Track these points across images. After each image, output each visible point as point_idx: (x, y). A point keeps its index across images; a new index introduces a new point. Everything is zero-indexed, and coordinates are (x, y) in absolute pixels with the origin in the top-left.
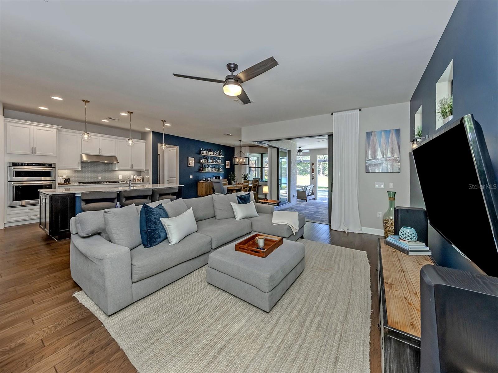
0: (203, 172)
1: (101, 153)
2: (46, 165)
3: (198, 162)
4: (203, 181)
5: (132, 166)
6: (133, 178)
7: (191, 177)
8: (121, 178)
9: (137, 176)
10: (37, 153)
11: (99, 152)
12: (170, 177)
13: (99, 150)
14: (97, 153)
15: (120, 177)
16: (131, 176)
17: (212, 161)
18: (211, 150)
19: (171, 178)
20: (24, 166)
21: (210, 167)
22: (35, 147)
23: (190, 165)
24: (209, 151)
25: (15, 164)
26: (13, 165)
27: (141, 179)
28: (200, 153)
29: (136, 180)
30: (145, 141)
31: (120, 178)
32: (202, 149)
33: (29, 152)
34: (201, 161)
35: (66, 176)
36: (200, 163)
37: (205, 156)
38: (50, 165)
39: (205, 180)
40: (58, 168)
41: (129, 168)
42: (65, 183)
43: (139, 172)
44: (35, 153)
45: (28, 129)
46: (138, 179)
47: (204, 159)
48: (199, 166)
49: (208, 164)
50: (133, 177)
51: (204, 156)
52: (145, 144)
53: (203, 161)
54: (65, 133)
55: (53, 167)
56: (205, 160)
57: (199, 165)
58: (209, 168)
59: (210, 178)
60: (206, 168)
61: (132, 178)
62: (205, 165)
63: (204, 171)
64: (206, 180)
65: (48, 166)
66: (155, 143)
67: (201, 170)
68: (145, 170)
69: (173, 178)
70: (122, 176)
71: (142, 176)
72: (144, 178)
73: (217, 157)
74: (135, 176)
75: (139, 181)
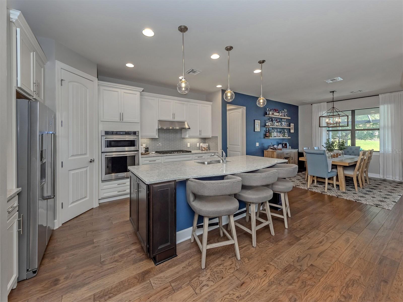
0: (269, 138)
1: (175, 119)
2: (132, 133)
3: (264, 125)
7: (257, 144)
8: (189, 147)
10: (125, 120)
11: (173, 118)
13: (173, 114)
14: (170, 118)
15: (189, 145)
16: (197, 144)
17: (277, 123)
18: (276, 110)
20: (114, 134)
21: (276, 132)
22: (123, 113)
23: (256, 129)
24: (274, 112)
25: (107, 133)
26: (105, 135)
27: (207, 148)
28: (266, 114)
29: (203, 149)
30: (212, 103)
31: (188, 147)
32: (268, 110)
33: (118, 119)
34: (267, 124)
35: (145, 144)
37: (271, 117)
38: (135, 133)
39: (272, 147)
40: (141, 136)
41: (198, 134)
42: (146, 153)
43: (205, 140)
44: (123, 120)
45: (117, 92)
46: (204, 147)
48: (265, 131)
49: (274, 128)
50: (200, 145)
52: (211, 106)
53: (269, 124)
54: (146, 97)
55: (137, 135)
56: (271, 122)
57: (264, 129)
60: (272, 133)
61: (199, 146)
62: (271, 129)
63: (270, 136)
65: (133, 135)
66: (225, 103)
67: (267, 135)
68: (211, 137)
69: (235, 145)
70: (190, 144)
71: (208, 144)
72: (210, 146)
73: (283, 118)
74: (201, 144)
75: (206, 150)
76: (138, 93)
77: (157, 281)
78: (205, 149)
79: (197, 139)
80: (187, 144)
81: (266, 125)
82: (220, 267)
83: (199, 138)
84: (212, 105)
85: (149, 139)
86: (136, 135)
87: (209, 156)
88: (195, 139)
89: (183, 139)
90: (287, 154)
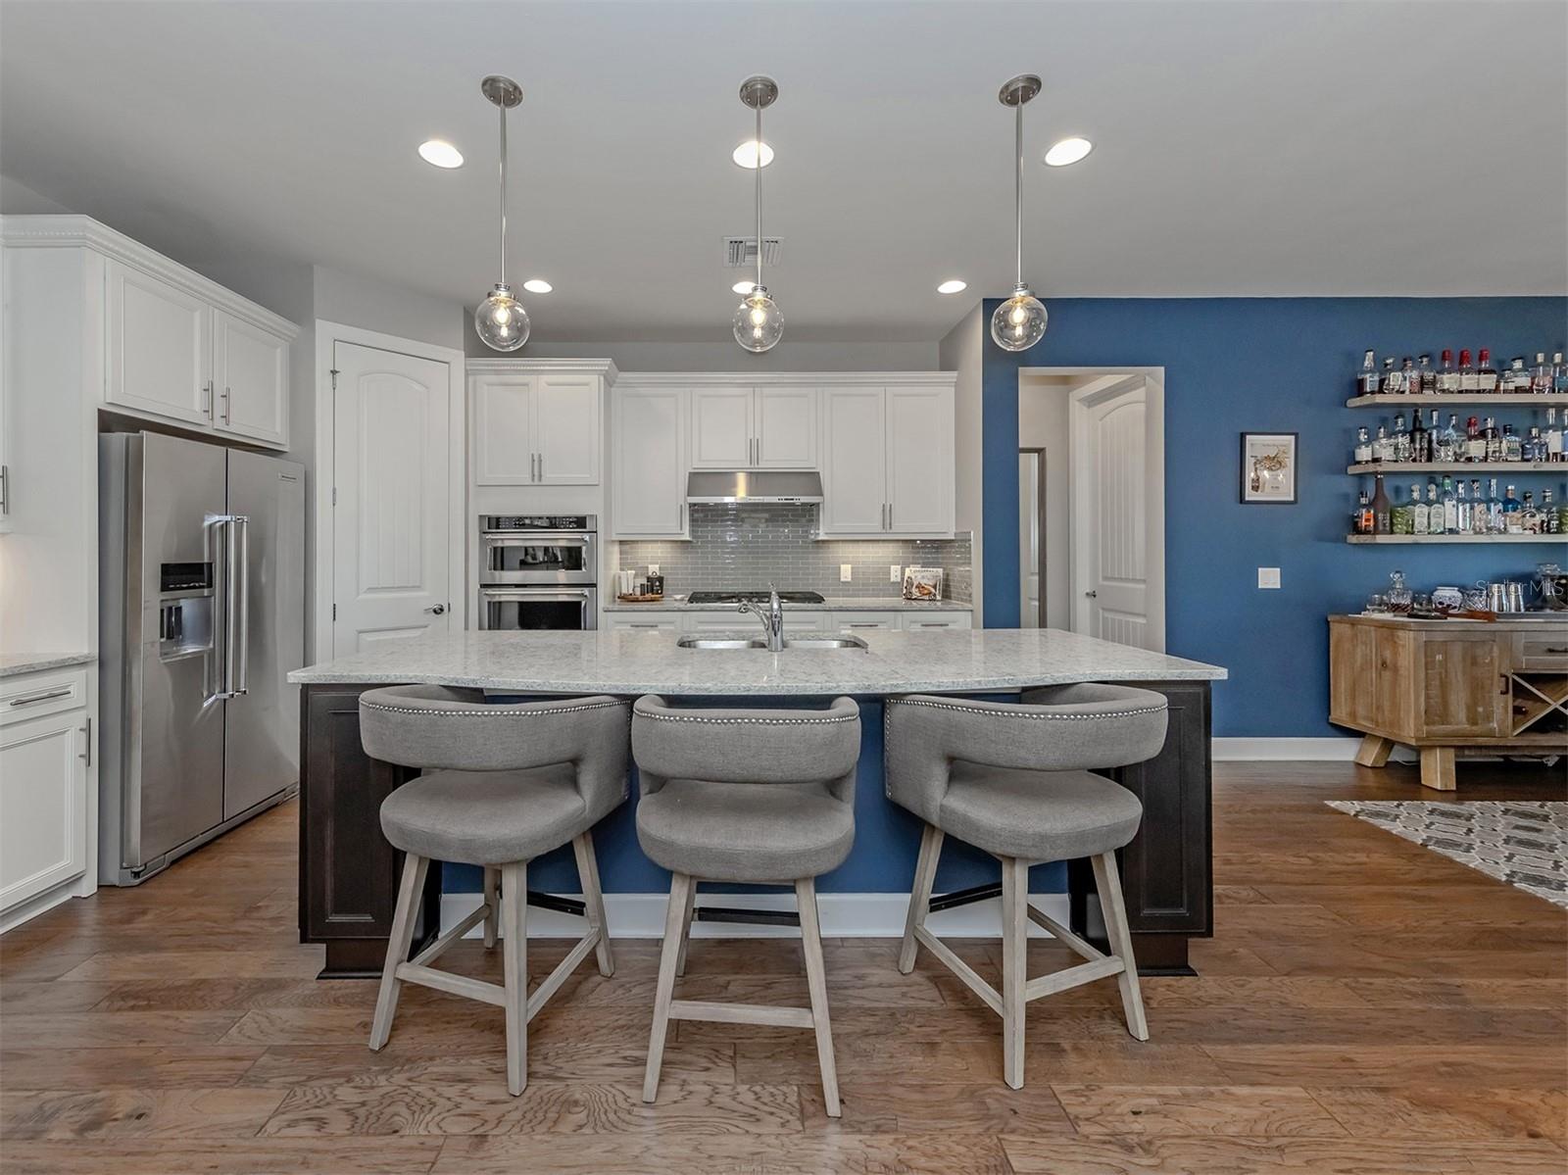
0: (1381, 539)
2: (570, 522)
3: (1331, 460)
4: (1388, 616)
5: (887, 513)
6: (903, 579)
7: (1269, 578)
8: (850, 580)
9: (918, 568)
11: (751, 458)
12: (1105, 578)
13: (750, 444)
14: (741, 462)
15: (846, 573)
16: (892, 567)
17: (1479, 443)
18: (1460, 359)
19: (1113, 579)
21: (1459, 500)
22: (541, 455)
23: (1255, 488)
24: (1439, 372)
26: (489, 527)
27: (935, 587)
28: (1359, 389)
29: (914, 590)
30: (955, 374)
31: (842, 580)
32: (1370, 361)
33: (524, 476)
34: (1364, 454)
35: (657, 566)
36: (1352, 470)
37: (1399, 409)
38: (580, 522)
39: (1406, 601)
41: (874, 525)
42: (642, 598)
43: (931, 549)
44: (542, 479)
45: (525, 388)
46: (923, 582)
47: (1390, 435)
48: (1346, 497)
49: (1431, 477)
50: (903, 574)
51: (1389, 413)
52: (953, 389)
53: (1386, 453)
54: (643, 390)
55: (588, 529)
56: (1403, 441)
57: (1347, 484)
58: (1449, 504)
59: (1463, 589)
60: (1420, 511)
61: (899, 580)
62: (1402, 482)
63: (1392, 532)
64: (1423, 607)
65: (573, 528)
66: (1002, 367)
67: (1364, 523)
68: (953, 538)
69: (1127, 580)
70: (852, 568)
71: (944, 569)
72: (951, 578)
73: (1547, 406)
74: (907, 570)
75: (927, 598)
76: (595, 381)
77: (255, 1026)
78: (926, 592)
79: (891, 545)
80: (840, 568)
81: (1358, 459)
82: (451, 1086)
83: (901, 544)
84: (957, 385)
85: (674, 545)
86: (585, 527)
87: (919, 626)
88: (881, 544)
89: (821, 548)
90: (1551, 651)
